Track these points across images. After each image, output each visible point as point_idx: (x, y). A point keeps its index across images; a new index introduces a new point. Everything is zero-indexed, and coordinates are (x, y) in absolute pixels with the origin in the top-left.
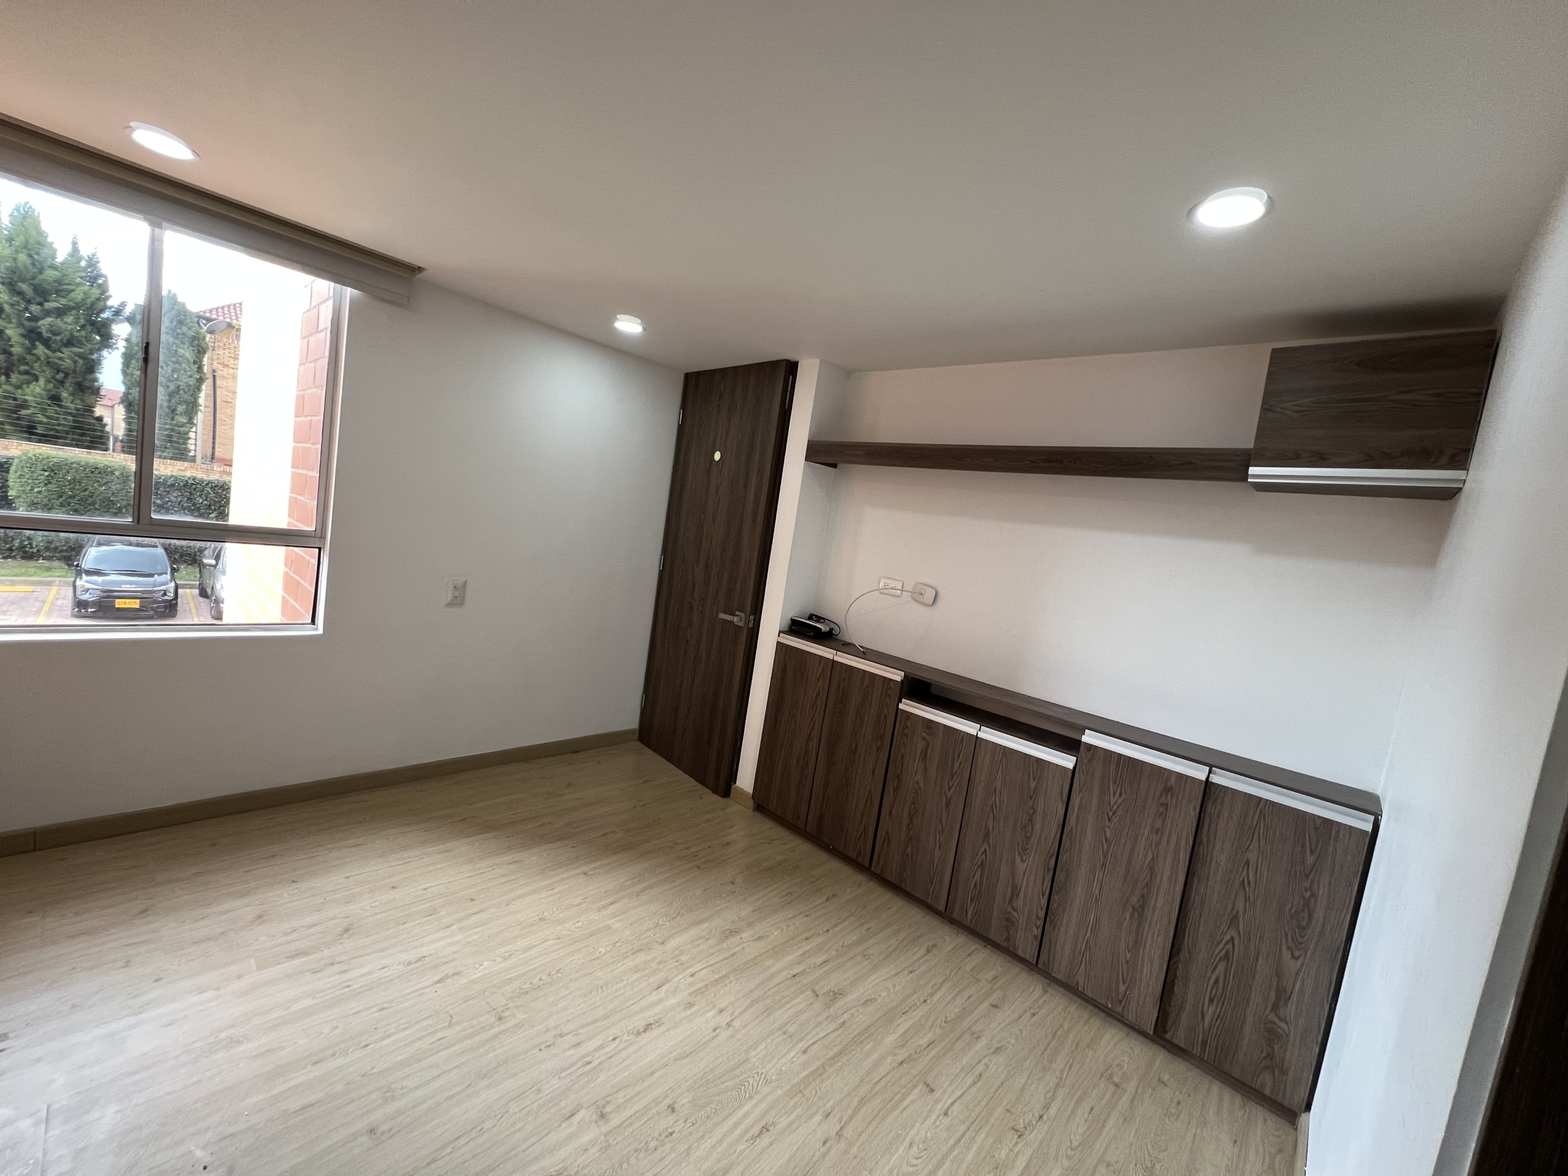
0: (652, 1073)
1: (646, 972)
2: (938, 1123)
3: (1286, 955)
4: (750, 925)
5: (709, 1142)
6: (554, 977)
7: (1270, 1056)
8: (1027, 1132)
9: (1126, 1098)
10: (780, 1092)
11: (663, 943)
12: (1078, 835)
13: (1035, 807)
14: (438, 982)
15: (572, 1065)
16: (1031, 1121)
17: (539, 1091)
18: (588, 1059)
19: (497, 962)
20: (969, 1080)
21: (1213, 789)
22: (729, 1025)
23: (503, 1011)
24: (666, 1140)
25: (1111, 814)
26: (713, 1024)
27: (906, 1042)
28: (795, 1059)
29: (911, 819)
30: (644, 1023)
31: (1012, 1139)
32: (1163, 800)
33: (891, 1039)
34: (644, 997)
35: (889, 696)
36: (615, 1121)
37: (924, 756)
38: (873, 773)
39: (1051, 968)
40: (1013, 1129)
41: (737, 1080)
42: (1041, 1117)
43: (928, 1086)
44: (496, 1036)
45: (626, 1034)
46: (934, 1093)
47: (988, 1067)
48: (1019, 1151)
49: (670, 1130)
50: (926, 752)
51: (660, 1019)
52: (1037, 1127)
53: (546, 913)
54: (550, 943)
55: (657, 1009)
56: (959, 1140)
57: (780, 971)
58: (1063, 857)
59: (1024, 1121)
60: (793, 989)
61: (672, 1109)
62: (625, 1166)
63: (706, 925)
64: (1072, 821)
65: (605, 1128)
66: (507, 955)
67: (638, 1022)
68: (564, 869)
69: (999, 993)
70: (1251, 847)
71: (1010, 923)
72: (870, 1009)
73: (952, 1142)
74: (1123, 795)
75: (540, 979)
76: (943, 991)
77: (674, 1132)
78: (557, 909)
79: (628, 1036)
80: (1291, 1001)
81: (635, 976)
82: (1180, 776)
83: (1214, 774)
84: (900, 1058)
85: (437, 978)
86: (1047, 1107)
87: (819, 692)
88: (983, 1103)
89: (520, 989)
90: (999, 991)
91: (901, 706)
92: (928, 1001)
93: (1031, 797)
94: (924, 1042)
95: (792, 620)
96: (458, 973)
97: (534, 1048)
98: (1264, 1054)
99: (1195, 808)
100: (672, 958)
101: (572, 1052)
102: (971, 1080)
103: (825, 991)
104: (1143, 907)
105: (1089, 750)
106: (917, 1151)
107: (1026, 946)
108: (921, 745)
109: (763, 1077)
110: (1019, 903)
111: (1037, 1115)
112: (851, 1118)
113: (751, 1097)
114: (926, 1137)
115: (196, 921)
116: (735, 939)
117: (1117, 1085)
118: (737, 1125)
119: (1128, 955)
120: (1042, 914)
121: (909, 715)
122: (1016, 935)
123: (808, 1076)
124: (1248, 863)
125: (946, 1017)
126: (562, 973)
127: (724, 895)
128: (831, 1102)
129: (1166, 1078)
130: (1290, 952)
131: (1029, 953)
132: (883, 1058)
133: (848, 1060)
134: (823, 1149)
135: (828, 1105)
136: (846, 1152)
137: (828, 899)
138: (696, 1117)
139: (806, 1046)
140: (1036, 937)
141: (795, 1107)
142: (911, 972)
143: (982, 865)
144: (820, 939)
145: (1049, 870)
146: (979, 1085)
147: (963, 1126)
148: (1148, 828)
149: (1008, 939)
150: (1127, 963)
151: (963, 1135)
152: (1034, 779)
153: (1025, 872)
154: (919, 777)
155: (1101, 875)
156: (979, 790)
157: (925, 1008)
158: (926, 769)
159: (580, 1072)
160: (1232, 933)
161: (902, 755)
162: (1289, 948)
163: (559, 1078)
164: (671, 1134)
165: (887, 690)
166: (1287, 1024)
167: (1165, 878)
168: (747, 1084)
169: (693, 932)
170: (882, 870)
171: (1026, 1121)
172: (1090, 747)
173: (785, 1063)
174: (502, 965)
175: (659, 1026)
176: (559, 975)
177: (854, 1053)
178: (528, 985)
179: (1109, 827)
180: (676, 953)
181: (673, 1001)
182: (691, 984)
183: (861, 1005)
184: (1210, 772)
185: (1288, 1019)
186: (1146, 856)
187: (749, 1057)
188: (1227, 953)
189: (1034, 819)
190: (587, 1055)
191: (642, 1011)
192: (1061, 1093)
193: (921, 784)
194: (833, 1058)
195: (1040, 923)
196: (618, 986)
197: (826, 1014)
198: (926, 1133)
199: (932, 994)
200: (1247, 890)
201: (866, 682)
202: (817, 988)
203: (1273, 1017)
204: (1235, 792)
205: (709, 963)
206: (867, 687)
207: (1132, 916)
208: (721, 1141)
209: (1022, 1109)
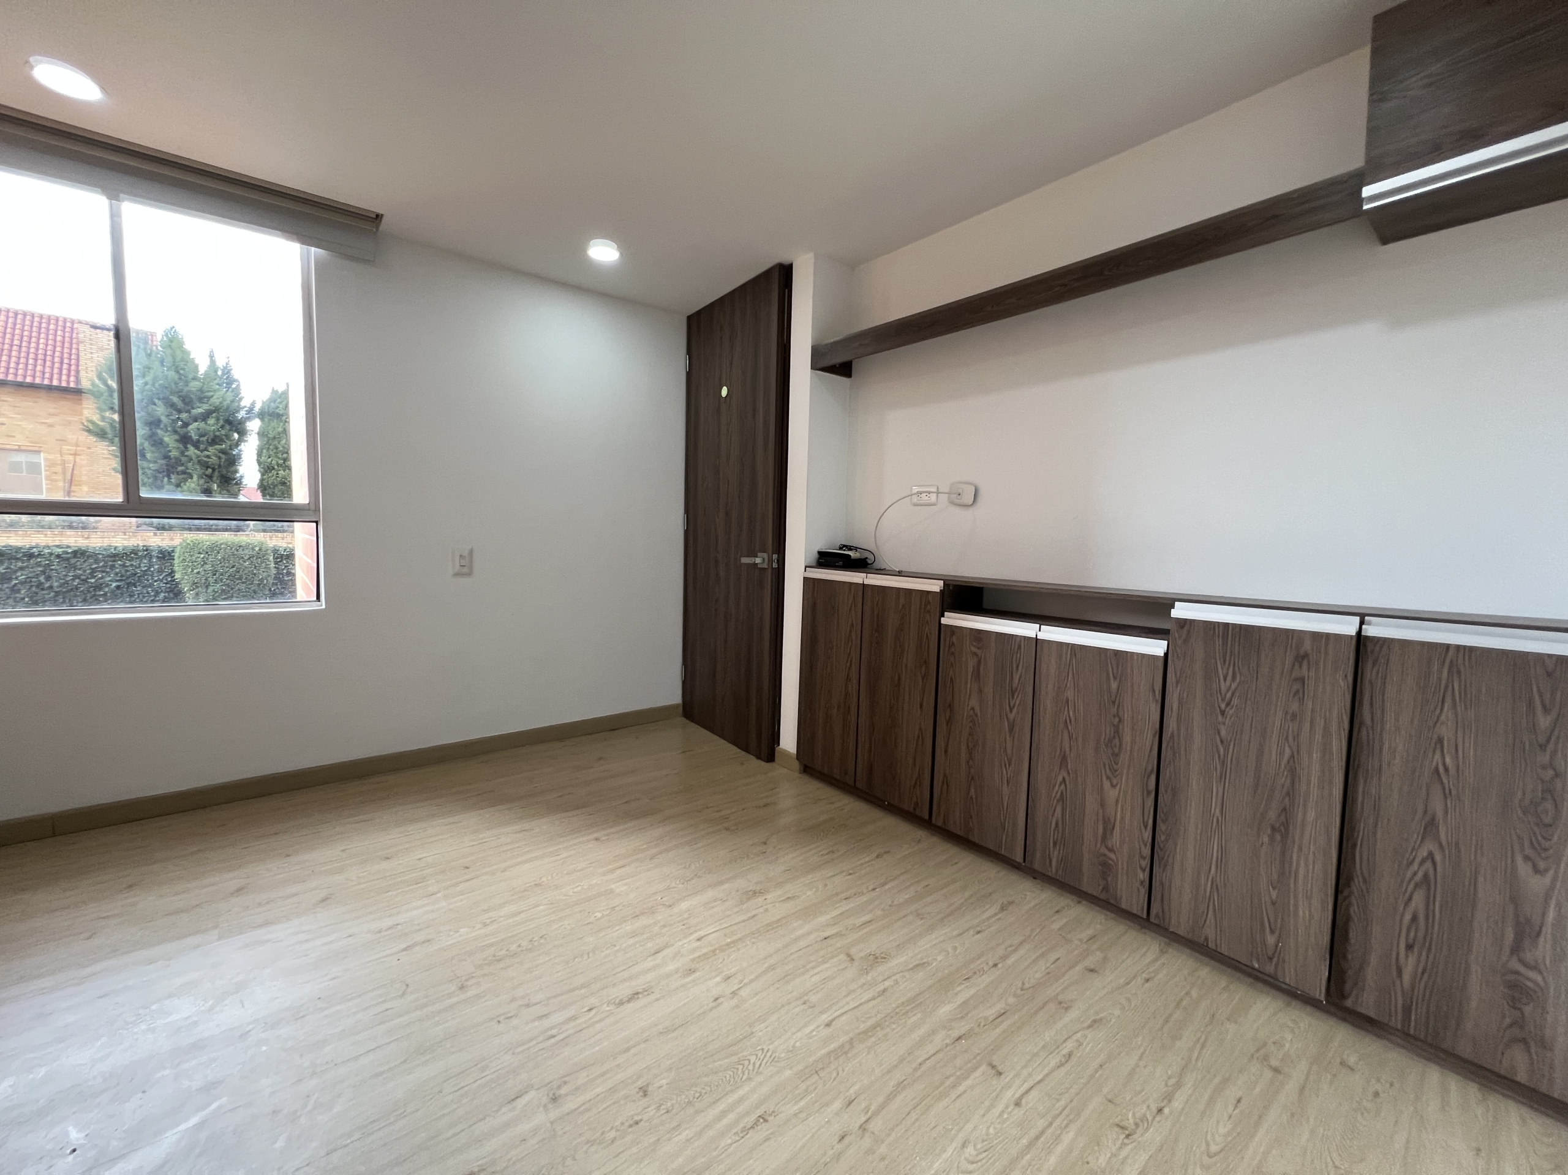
0: (628, 1049)
1: (645, 936)
2: (1005, 1116)
3: (1523, 869)
4: (779, 885)
5: (686, 1134)
6: (536, 944)
7: (1519, 1023)
8: (1140, 1131)
9: (1291, 1087)
10: (788, 1073)
11: (670, 906)
12: (1182, 741)
13: (1121, 714)
14: (405, 949)
15: (531, 1040)
16: (1145, 1115)
17: (483, 1069)
18: (554, 1032)
19: (477, 928)
20: (1053, 1061)
21: (1370, 647)
22: (734, 993)
23: (467, 980)
24: (630, 1130)
25: (1223, 706)
26: (715, 992)
27: (967, 1014)
28: (814, 1033)
29: (971, 754)
30: (630, 992)
31: (1118, 1139)
32: (1296, 673)
33: (945, 1010)
34: (637, 963)
35: (929, 612)
36: (570, 1105)
37: (977, 675)
38: (921, 707)
39: (1167, 920)
40: (1118, 1125)
41: (735, 1059)
42: (1160, 1111)
43: (993, 1067)
44: (452, 1007)
45: (606, 1005)
46: (1003, 1076)
47: (1081, 1044)
48: (1126, 1158)
49: (636, 1118)
50: (978, 669)
51: (652, 987)
52: (1155, 1123)
53: (544, 879)
54: (541, 907)
55: (649, 977)
56: (1037, 1138)
57: (809, 933)
58: (1165, 774)
59: (1134, 1114)
60: (822, 953)
61: (644, 1092)
62: (569, 1162)
63: (726, 886)
64: (1171, 724)
65: (554, 1114)
66: (488, 921)
67: (624, 991)
68: (575, 836)
69: (1099, 955)
70: (1443, 717)
71: (1106, 868)
72: (920, 975)
73: (1025, 1141)
74: (1238, 676)
75: (519, 946)
76: (1022, 952)
77: (641, 1120)
78: (557, 874)
79: (608, 1006)
80: (1542, 939)
81: (631, 941)
82: (1316, 636)
83: (1369, 624)
84: (955, 1034)
85: (404, 946)
86: (1169, 1097)
87: (853, 625)
88: (1073, 1091)
89: (494, 956)
90: (1098, 953)
91: (944, 621)
92: (1000, 966)
93: (1114, 702)
94: (991, 1013)
95: (820, 553)
96: (429, 941)
97: (492, 1019)
98: (1508, 1021)
99: (1346, 676)
100: (679, 922)
101: (536, 1023)
102: (1058, 1060)
103: (862, 954)
104: (1286, 825)
105: (1182, 627)
106: (974, 1153)
107: (1132, 897)
108: (971, 663)
109: (769, 1054)
110: (1115, 839)
111: (1154, 1109)
112: (882, 1107)
113: (749, 1079)
114: (987, 1134)
115: (176, 894)
116: (760, 900)
117: (1276, 1070)
118: (724, 1114)
119: (1274, 894)
120: (1147, 851)
121: (953, 630)
122: (1116, 883)
123: (829, 1054)
124: (1440, 741)
125: (1023, 984)
126: (545, 939)
127: (752, 856)
128: (856, 1087)
129: (1352, 1060)
130: (1530, 864)
131: (1136, 904)
132: (934, 1032)
133: (886, 1035)
134: (838, 1147)
135: (852, 1091)
136: (870, 1151)
137: (877, 857)
138: (674, 1102)
139: (830, 1018)
140: (1142, 883)
141: (807, 1092)
142: (979, 932)
143: (1062, 799)
144: (864, 899)
145: (1149, 793)
146: (1068, 1067)
147: (1042, 1121)
148: (1280, 714)
149: (1106, 889)
150: (1273, 903)
151: (1042, 1133)
152: (1115, 678)
153: (1117, 801)
154: (974, 702)
155: (1221, 790)
156: (1047, 702)
157: (997, 973)
158: (980, 691)
159: (541, 1046)
160: (1430, 846)
161: (951, 679)
162: (1527, 858)
163: (513, 1054)
164: (637, 1123)
165: (926, 605)
166: (1540, 972)
167: (1314, 780)
168: (746, 1063)
169: (710, 894)
170: (944, 822)
171: (1138, 1115)
172: (1183, 623)
173: (801, 1039)
174: (482, 931)
175: (648, 994)
176: (542, 941)
177: (894, 1026)
178: (504, 952)
179: (1224, 724)
180: (686, 916)
181: (671, 967)
182: (694, 950)
183: (909, 970)
184: (1362, 623)
185: (1542, 967)
186: (1281, 754)
187: (754, 1030)
188: (1426, 876)
189: (1121, 730)
190: (552, 1028)
191: (630, 978)
192: (1190, 1080)
193: (977, 709)
194: (865, 1032)
195: (1146, 863)
196: (608, 952)
197: (863, 981)
198: (988, 1128)
199: (1004, 958)
200: (1445, 781)
201: (902, 601)
202: (853, 951)
203: (1515, 965)
204: (1404, 644)
205: (723, 926)
206: (903, 606)
207: (1272, 838)
208: (700, 1134)
209: (1132, 1098)
